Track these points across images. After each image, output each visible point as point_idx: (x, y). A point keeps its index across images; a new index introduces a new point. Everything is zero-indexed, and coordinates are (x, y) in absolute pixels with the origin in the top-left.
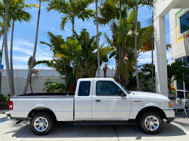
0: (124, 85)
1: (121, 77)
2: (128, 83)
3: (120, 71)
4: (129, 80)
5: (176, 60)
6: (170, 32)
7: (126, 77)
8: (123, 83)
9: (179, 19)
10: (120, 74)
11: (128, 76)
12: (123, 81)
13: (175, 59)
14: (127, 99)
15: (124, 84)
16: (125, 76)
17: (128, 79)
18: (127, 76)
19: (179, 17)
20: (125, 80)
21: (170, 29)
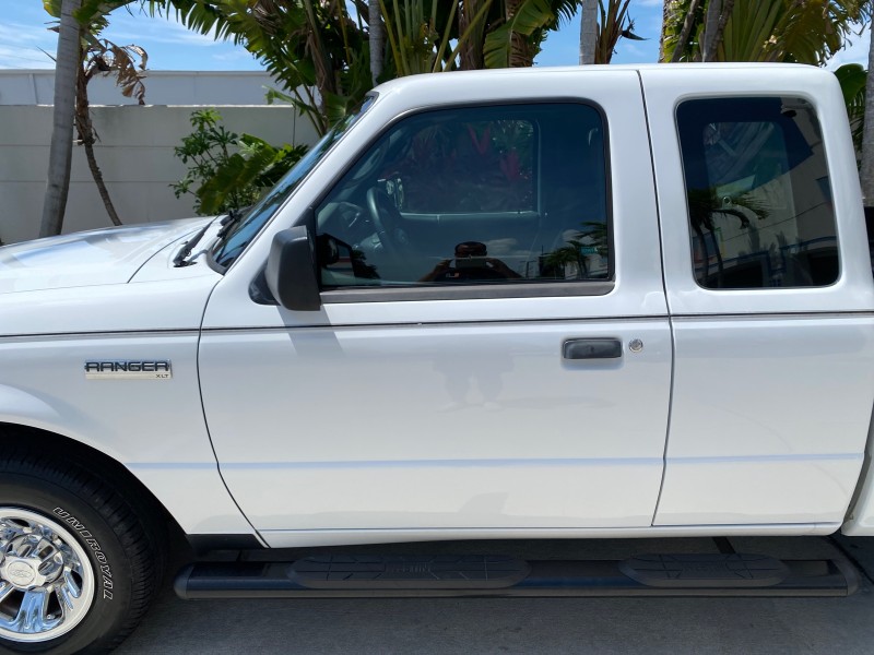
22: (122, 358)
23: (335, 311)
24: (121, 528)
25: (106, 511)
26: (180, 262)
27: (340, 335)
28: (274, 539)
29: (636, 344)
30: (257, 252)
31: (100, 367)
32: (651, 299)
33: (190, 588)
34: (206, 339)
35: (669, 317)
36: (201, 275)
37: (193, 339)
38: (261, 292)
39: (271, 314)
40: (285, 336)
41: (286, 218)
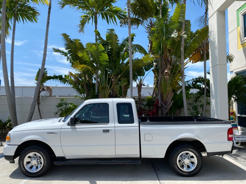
1: (162, 97)
2: (171, 104)
3: (160, 89)
4: (173, 101)
5: (237, 74)
6: (229, 35)
7: (169, 97)
8: (164, 105)
9: (243, 17)
10: (160, 92)
11: (171, 96)
12: (164, 102)
13: (235, 73)
15: (166, 106)
16: (167, 96)
17: (172, 100)
18: (170, 94)
19: (242, 15)
20: (167, 101)
21: (229, 31)
22: (50, 132)
23: (77, 126)
24: (48, 155)
25: (47, 153)
26: (59, 121)
27: (77, 129)
28: (67, 158)
29: (111, 130)
30: (68, 120)
31: (49, 133)
32: (113, 125)
33: (56, 163)
34: (62, 130)
35: (115, 127)
36: (62, 123)
37: (60, 130)
38: (68, 124)
39: (69, 127)
40: (71, 129)
41: (72, 116)
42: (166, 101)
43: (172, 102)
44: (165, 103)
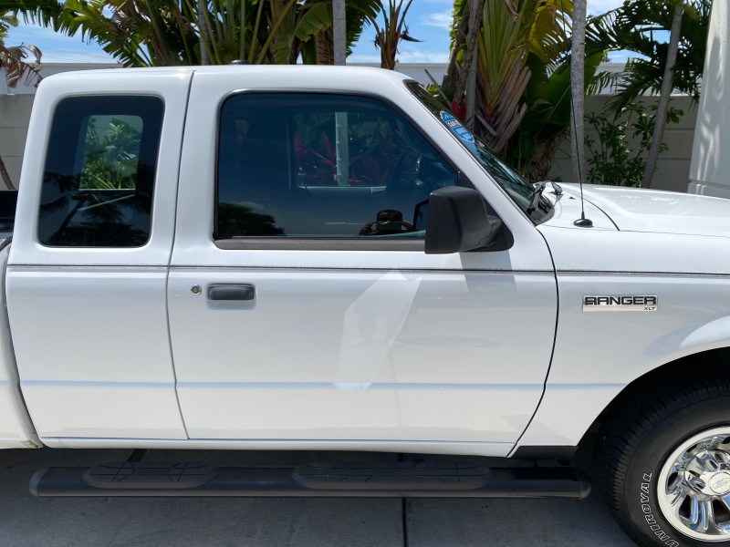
0: (491, 135)
1: (481, 90)
2: (516, 122)
3: (475, 54)
4: (524, 108)
7: (509, 92)
8: (487, 126)
11: (519, 82)
12: (488, 111)
14: (518, 278)
15: (495, 129)
16: (503, 85)
17: (520, 104)
18: (513, 82)
20: (500, 109)
42: (498, 106)
43: (519, 111)
44: (492, 115)
